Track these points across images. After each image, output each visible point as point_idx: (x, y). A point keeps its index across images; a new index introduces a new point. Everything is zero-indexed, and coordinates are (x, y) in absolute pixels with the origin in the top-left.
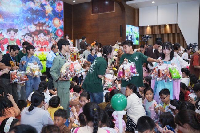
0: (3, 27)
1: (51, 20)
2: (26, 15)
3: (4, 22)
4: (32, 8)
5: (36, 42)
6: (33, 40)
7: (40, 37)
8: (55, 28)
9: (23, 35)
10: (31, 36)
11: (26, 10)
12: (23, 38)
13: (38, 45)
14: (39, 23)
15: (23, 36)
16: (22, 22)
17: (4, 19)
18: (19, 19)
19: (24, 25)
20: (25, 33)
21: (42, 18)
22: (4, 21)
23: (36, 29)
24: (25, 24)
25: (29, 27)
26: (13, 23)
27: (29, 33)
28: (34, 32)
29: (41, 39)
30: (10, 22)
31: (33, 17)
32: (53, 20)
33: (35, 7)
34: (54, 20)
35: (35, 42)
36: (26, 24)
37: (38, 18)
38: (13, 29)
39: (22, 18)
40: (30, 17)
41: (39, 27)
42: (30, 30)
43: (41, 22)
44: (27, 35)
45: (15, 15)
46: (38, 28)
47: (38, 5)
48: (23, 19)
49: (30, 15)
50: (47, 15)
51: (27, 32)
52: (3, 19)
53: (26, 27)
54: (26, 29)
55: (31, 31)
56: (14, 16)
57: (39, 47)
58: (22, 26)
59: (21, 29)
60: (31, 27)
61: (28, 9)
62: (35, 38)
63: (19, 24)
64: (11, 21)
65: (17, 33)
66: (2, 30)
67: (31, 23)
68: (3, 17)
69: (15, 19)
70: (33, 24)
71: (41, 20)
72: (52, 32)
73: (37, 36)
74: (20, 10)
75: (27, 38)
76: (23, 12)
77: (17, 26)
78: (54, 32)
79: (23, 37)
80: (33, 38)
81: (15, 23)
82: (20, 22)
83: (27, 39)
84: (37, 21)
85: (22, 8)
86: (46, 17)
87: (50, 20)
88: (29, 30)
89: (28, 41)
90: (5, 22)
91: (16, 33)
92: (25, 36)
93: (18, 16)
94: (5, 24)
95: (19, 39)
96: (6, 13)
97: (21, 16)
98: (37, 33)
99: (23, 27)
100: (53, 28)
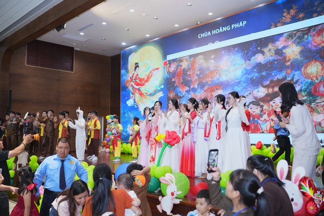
1: (299, 69)
2: (250, 76)
4: (260, 63)
5: (267, 113)
6: (262, 111)
7: (274, 105)
8: (310, 81)
10: (259, 105)
11: (251, 69)
13: (270, 118)
14: (272, 82)
15: (246, 107)
16: (244, 88)
17: (223, 90)
18: (241, 85)
19: (248, 90)
21: (279, 71)
22: (223, 92)
23: (266, 92)
25: (255, 92)
27: (255, 100)
28: (263, 98)
29: (276, 107)
31: (262, 76)
32: (303, 69)
33: (265, 59)
34: (306, 68)
35: (265, 113)
36: (250, 89)
37: (271, 74)
39: (244, 82)
40: (257, 77)
41: (273, 88)
42: (256, 96)
43: (275, 79)
44: (251, 105)
45: (235, 81)
46: (270, 90)
47: (271, 54)
48: (246, 83)
49: (257, 74)
50: (288, 64)
53: (250, 94)
54: (251, 95)
55: (259, 98)
57: (272, 120)
60: (258, 91)
61: (253, 67)
62: (265, 107)
64: (230, 89)
67: (258, 86)
69: (236, 86)
70: (261, 85)
71: (276, 75)
72: (301, 91)
73: (269, 103)
74: (243, 72)
75: (251, 109)
76: (246, 74)
78: (305, 91)
80: (262, 107)
82: (241, 88)
83: (252, 110)
84: (267, 79)
85: (244, 68)
86: (288, 67)
87: (296, 71)
88: (254, 96)
89: (254, 112)
92: (248, 106)
93: (239, 81)
96: (226, 82)
97: (243, 79)
98: (269, 98)
99: (246, 94)
100: (304, 82)
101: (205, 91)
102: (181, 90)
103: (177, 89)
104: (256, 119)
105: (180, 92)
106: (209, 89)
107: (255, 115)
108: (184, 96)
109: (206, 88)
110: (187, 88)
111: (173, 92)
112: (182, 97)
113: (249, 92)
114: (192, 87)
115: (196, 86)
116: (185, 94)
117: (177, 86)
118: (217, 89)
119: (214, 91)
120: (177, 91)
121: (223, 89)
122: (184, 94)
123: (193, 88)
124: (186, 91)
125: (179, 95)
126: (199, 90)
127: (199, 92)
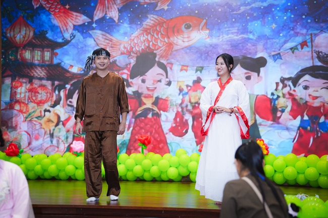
0: (206, 59)
3: (208, 41)
9: (287, 76)
12: (287, 90)
15: (290, 83)
17: (211, 29)
18: (273, 18)
19: (297, 34)
20: (300, 69)
22: (210, 36)
24: (298, 29)
25: (322, 38)
26: (245, 36)
27: (319, 64)
30: (230, 36)
36: (304, 31)
38: (245, 58)
44: (307, 77)
45: (253, 5)
51: (309, 64)
52: (208, 32)
53: (303, 44)
54: (306, 49)
56: (252, 9)
58: (283, 40)
59: (277, 57)
63: (268, 38)
64: (235, 30)
65: (258, 72)
66: (200, 69)
68: (206, 24)
75: (306, 88)
77: (260, 46)
79: (285, 86)
81: (251, 36)
82: (274, 26)
83: (310, 91)
88: (318, 53)
89: (315, 98)
90: (214, 41)
91: (254, 75)
92: (295, 81)
94: (214, 46)
95: (269, 96)
96: (220, 6)
99: (290, 45)
101: (147, 31)
102: (56, 22)
103: (44, 17)
104: (322, 120)
105: (54, 28)
106: (160, 24)
107: (319, 108)
108: (66, 42)
109: (150, 20)
110: (82, 19)
111: (27, 25)
112: (61, 45)
113: (299, 39)
114: (98, 15)
115: (114, 14)
116: (73, 36)
117: (41, 7)
118: (188, 27)
119: (179, 32)
120: (41, 25)
121: (209, 26)
122: (67, 36)
123: (103, 18)
124: (75, 28)
125: (49, 35)
126: (125, 27)
127: (125, 34)
